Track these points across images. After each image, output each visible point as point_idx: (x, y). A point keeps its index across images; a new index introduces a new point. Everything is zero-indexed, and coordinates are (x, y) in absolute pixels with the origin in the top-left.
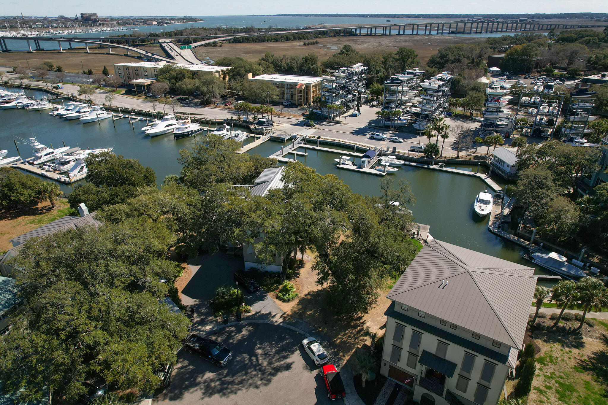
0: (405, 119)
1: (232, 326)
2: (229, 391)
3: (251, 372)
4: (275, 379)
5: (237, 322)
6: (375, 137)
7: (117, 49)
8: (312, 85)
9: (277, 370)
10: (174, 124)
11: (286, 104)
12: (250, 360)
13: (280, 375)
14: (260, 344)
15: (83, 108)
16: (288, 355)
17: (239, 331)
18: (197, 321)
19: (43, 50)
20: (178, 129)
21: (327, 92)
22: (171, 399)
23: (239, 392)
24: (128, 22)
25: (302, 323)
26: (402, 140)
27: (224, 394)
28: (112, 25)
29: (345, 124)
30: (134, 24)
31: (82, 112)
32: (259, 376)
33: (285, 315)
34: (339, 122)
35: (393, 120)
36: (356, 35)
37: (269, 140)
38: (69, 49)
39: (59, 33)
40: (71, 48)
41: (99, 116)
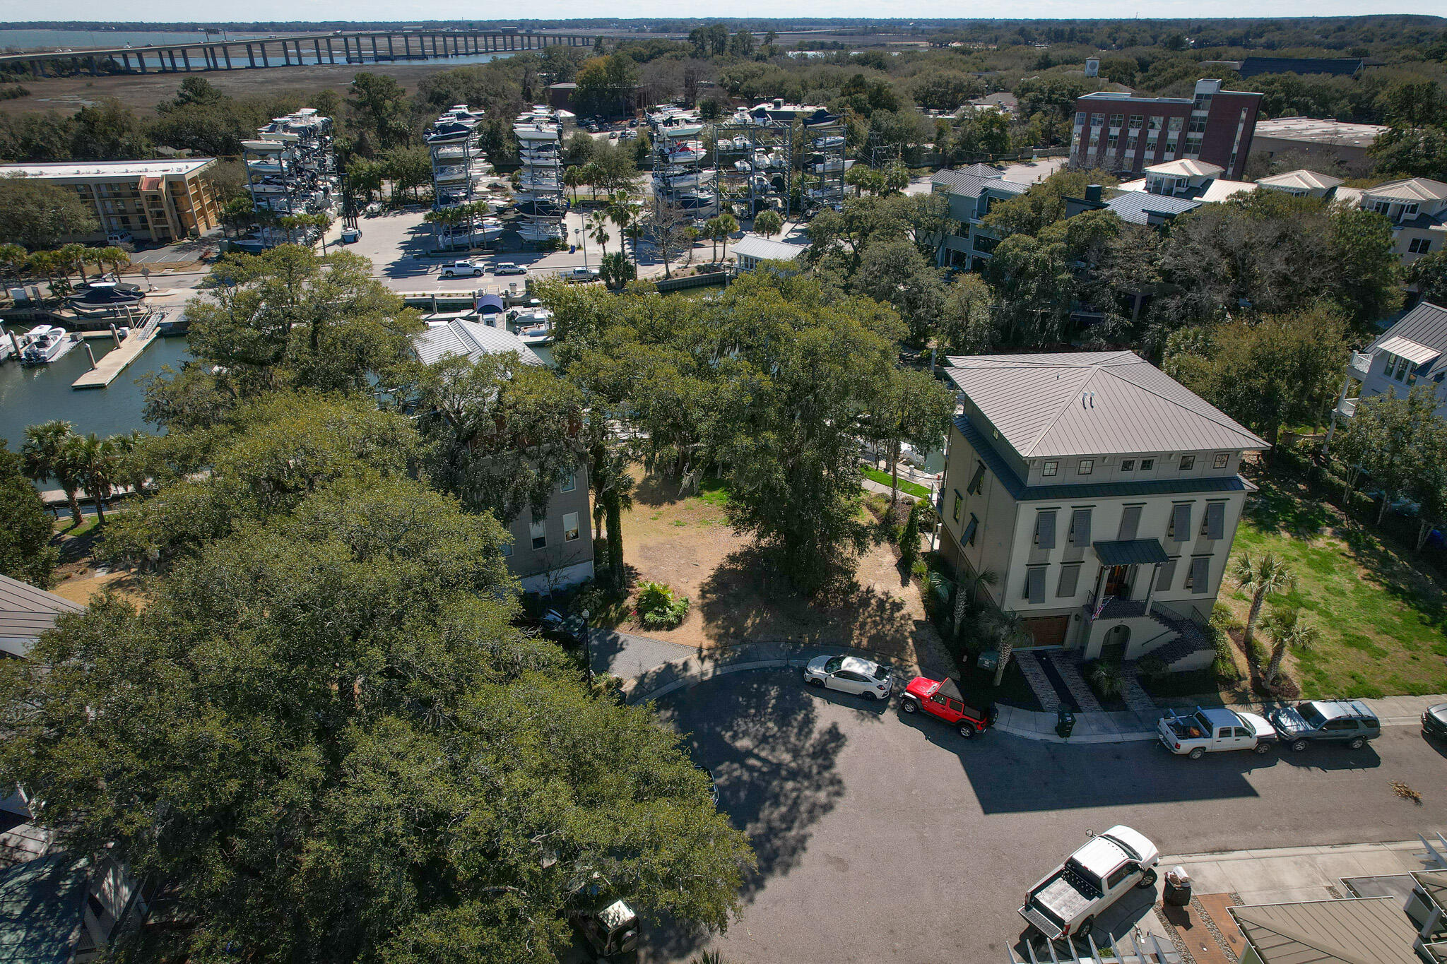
0: (491, 224)
3: (782, 788)
4: (842, 771)
6: (456, 271)
8: (188, 177)
9: (825, 754)
12: (748, 768)
13: (842, 760)
14: (730, 728)
16: (806, 715)
21: (266, 183)
25: (758, 648)
26: (523, 267)
32: (806, 784)
33: (706, 652)
35: (472, 228)
36: (128, 72)
37: (160, 335)
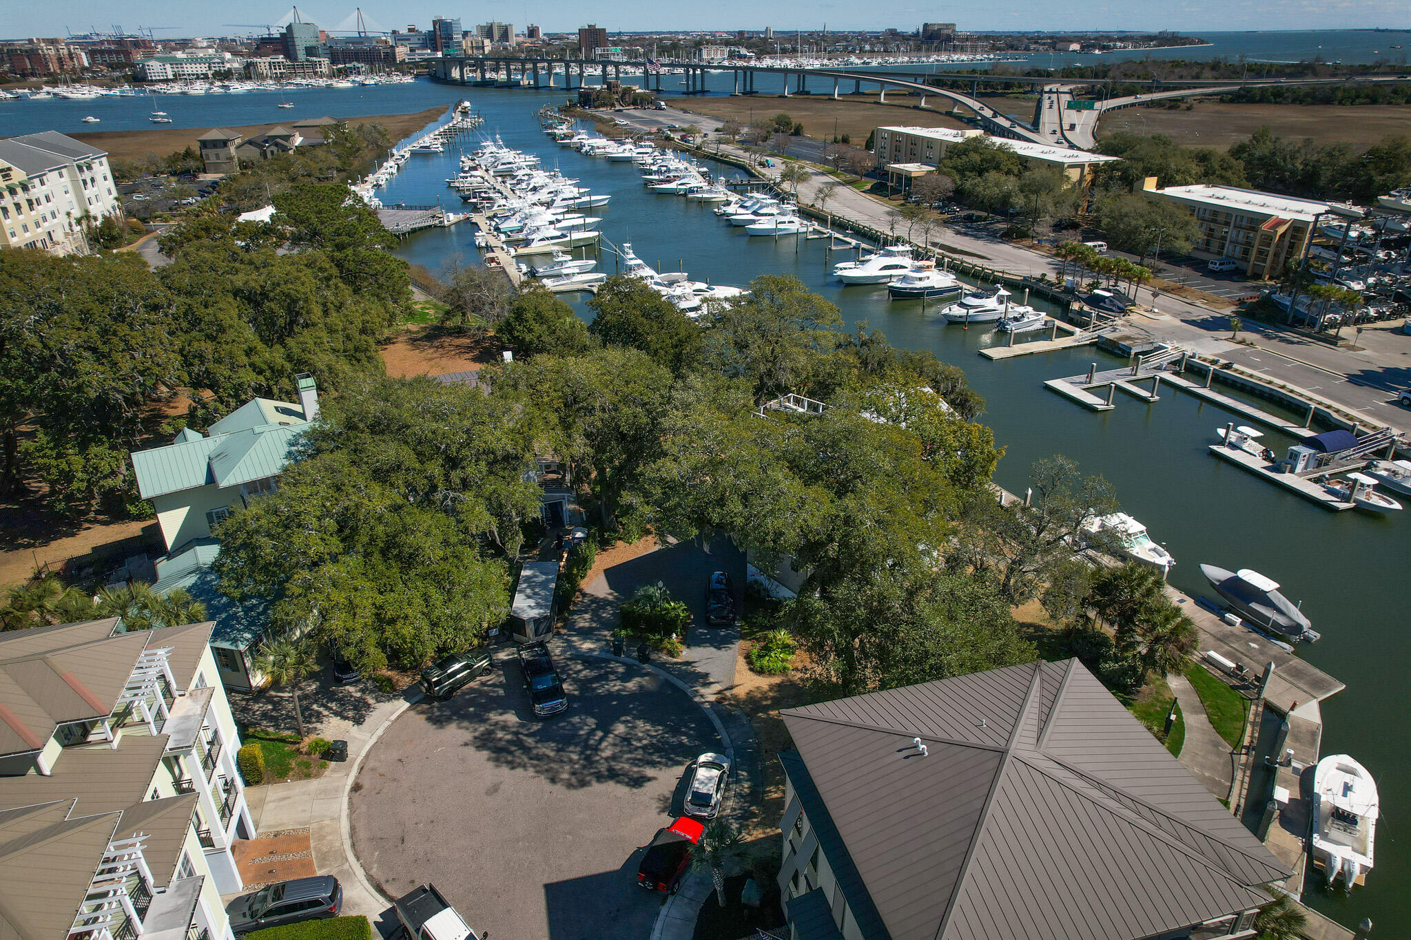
1: (624, 664)
2: (510, 758)
3: (572, 752)
4: (596, 787)
5: (637, 663)
7: (937, 100)
9: (613, 775)
10: (902, 267)
11: (1217, 267)
12: (592, 732)
13: (611, 787)
14: (635, 717)
15: (767, 206)
17: (625, 678)
18: (583, 627)
19: (808, 93)
20: (904, 278)
21: (1326, 247)
22: (429, 719)
23: (520, 771)
24: (1015, 43)
25: (744, 725)
27: (497, 760)
28: (974, 50)
29: (1352, 348)
30: (1027, 49)
31: (762, 215)
32: (576, 766)
33: (728, 693)
34: (1334, 341)
37: (1090, 344)
38: (853, 94)
39: (864, 63)
40: (857, 93)
41: (780, 226)
